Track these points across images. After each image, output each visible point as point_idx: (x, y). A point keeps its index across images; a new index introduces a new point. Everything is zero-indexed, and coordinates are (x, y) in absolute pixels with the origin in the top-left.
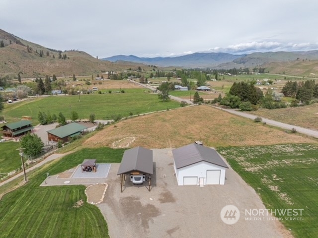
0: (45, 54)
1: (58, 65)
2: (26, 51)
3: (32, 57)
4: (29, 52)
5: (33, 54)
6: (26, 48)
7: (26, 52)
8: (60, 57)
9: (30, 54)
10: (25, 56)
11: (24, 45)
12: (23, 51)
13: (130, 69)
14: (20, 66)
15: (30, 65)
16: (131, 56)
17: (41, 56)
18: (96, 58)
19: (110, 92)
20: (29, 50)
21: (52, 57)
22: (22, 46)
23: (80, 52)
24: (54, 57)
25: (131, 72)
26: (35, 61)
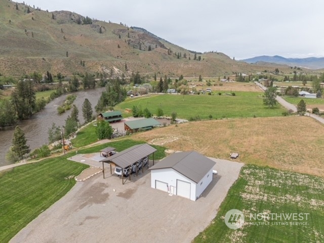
0: (182, 56)
1: (191, 66)
2: (167, 53)
3: (171, 59)
4: (169, 54)
5: (171, 56)
6: (167, 51)
7: (166, 55)
8: (195, 58)
9: (169, 56)
10: (165, 58)
11: (166, 49)
12: (164, 53)
13: (266, 71)
14: (160, 67)
15: (168, 66)
16: (276, 57)
17: (178, 58)
18: (232, 58)
19: (220, 94)
20: (170, 52)
21: (188, 58)
22: (164, 49)
23: (218, 53)
24: (190, 59)
25: (265, 74)
26: (172, 62)
